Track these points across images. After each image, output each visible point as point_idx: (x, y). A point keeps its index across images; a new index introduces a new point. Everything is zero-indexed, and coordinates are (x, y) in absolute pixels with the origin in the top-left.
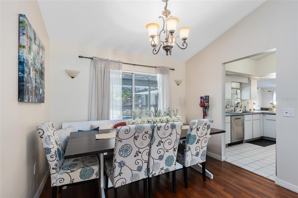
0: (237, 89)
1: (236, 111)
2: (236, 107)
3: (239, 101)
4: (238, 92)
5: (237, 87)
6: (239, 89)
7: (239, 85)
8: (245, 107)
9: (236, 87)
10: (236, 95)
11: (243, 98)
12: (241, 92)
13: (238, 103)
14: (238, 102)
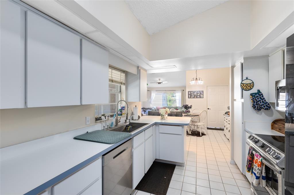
0: (121, 83)
1: (119, 123)
2: (119, 115)
3: (124, 104)
4: (122, 90)
5: (122, 81)
6: (124, 84)
7: (124, 77)
8: (132, 114)
9: (119, 80)
10: (119, 95)
11: (130, 100)
12: (127, 89)
13: (123, 108)
14: (122, 106)
